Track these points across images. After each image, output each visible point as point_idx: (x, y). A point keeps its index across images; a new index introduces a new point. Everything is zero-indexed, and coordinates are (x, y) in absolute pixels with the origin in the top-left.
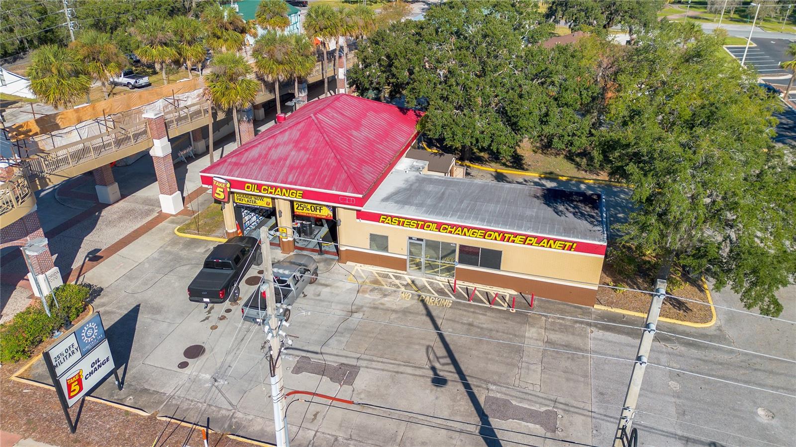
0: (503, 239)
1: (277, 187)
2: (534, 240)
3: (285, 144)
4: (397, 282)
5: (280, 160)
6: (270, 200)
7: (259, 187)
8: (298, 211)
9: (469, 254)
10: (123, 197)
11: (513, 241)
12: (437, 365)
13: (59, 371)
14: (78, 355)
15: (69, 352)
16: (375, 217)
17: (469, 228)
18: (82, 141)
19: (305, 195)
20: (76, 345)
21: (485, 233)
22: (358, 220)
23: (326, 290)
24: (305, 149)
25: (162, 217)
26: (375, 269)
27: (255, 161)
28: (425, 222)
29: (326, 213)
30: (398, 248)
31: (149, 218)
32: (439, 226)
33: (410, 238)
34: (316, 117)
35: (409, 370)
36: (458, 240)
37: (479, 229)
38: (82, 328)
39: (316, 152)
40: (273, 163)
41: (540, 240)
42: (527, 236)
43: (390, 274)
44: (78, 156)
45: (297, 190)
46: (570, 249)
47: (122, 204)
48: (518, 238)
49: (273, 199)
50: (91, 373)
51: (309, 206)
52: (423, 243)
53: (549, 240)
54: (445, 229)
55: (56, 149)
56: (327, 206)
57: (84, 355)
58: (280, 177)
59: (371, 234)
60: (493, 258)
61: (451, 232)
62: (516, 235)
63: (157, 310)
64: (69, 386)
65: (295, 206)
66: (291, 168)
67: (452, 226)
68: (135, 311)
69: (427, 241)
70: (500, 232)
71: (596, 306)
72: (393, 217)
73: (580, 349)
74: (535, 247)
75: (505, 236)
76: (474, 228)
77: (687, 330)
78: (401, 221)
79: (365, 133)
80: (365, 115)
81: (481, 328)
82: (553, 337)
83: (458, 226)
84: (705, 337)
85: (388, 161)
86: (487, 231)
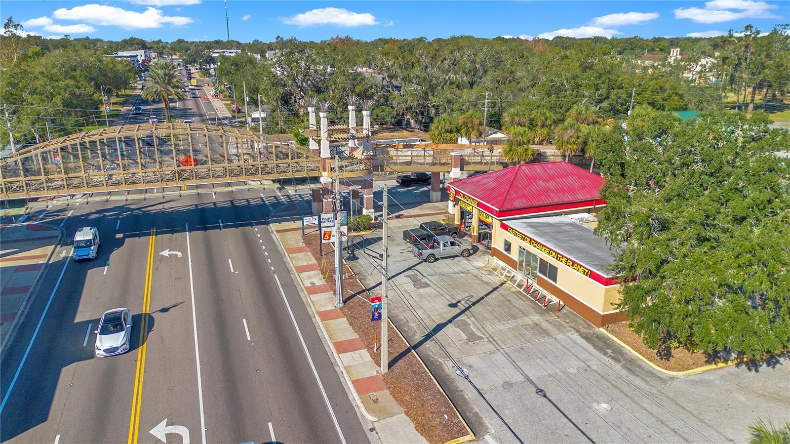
0: (557, 258)
1: (470, 198)
2: (571, 263)
6: (471, 207)
8: (481, 217)
9: (543, 266)
10: (442, 201)
11: (561, 261)
12: (463, 302)
13: (323, 225)
14: (332, 224)
15: (329, 220)
17: (543, 246)
19: (479, 204)
20: (333, 219)
21: (550, 252)
22: (501, 229)
24: (498, 181)
25: (447, 212)
28: (526, 236)
29: (489, 220)
30: (514, 255)
32: (530, 241)
33: (520, 247)
35: (448, 297)
36: (542, 254)
37: (547, 248)
39: (501, 184)
41: (574, 263)
42: (568, 259)
43: (507, 269)
45: (476, 201)
46: (586, 274)
47: (437, 204)
48: (564, 260)
51: (484, 214)
52: (525, 252)
53: (578, 264)
54: (533, 243)
56: (490, 216)
58: (474, 193)
59: (506, 241)
60: (554, 273)
61: (535, 246)
62: (563, 257)
64: (325, 234)
65: (480, 213)
67: (536, 242)
69: (527, 251)
70: (556, 253)
71: (601, 329)
72: (513, 229)
73: (548, 334)
74: (571, 269)
75: (558, 256)
76: (545, 246)
77: (644, 365)
78: (516, 233)
79: (551, 185)
80: (566, 176)
81: (511, 304)
82: (545, 325)
83: (539, 243)
84: (651, 374)
85: (547, 202)
86: (551, 250)
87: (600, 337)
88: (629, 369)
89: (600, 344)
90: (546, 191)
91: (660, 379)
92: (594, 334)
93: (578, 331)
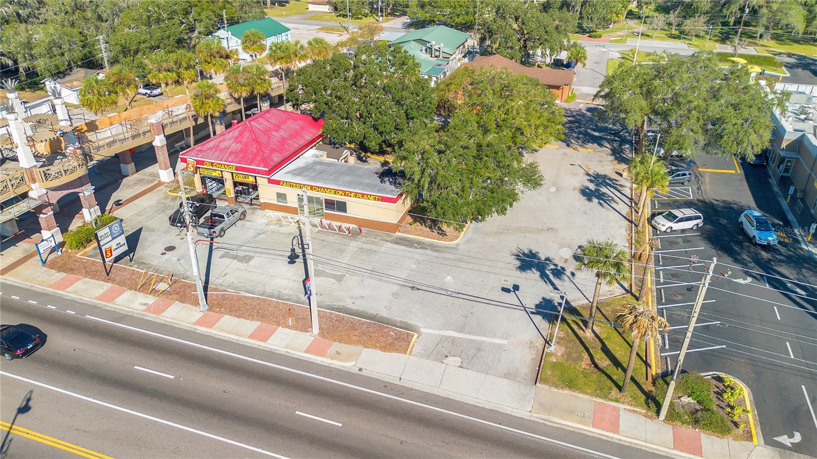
0: (345, 195)
1: (221, 164)
2: (360, 195)
3: (230, 139)
4: (291, 221)
5: (225, 148)
6: (220, 172)
7: (212, 164)
8: (236, 179)
9: (330, 204)
10: (137, 171)
11: (350, 196)
13: (102, 243)
14: (110, 238)
15: (106, 236)
16: (277, 182)
17: (327, 189)
18: (112, 136)
19: (237, 169)
20: (109, 233)
21: (336, 192)
22: (270, 184)
23: (249, 223)
24: (240, 142)
25: (160, 183)
26: (280, 214)
27: (211, 149)
28: (304, 185)
29: (251, 180)
30: (292, 202)
31: (153, 184)
32: (312, 187)
33: (298, 195)
34: (250, 124)
36: (323, 196)
37: (332, 189)
38: (112, 225)
39: (246, 144)
40: (221, 150)
41: (363, 195)
42: (357, 193)
43: (289, 217)
44: (110, 144)
45: (233, 166)
46: (378, 200)
47: (137, 176)
48: (352, 195)
49: (222, 171)
50: (116, 249)
51: (242, 176)
53: (367, 195)
54: (315, 189)
55: (99, 140)
56: (252, 176)
57: (113, 239)
58: (224, 159)
59: (277, 193)
60: (342, 207)
61: (318, 191)
62: (351, 192)
63: (152, 230)
64: (106, 252)
65: (234, 176)
66: (231, 153)
67: (319, 187)
68: (140, 230)
70: (342, 191)
71: (397, 233)
72: (287, 182)
73: (375, 251)
74: (361, 200)
75: (345, 194)
76: (329, 189)
77: (439, 245)
78: (291, 185)
79: (282, 133)
80: (286, 122)
81: (328, 242)
82: (365, 246)
83: (321, 188)
84: (447, 247)
85: (292, 150)
86: (336, 190)
87: (402, 239)
88: (436, 250)
89: (406, 243)
90: (283, 141)
91: (454, 248)
92: (397, 239)
93: (387, 241)
